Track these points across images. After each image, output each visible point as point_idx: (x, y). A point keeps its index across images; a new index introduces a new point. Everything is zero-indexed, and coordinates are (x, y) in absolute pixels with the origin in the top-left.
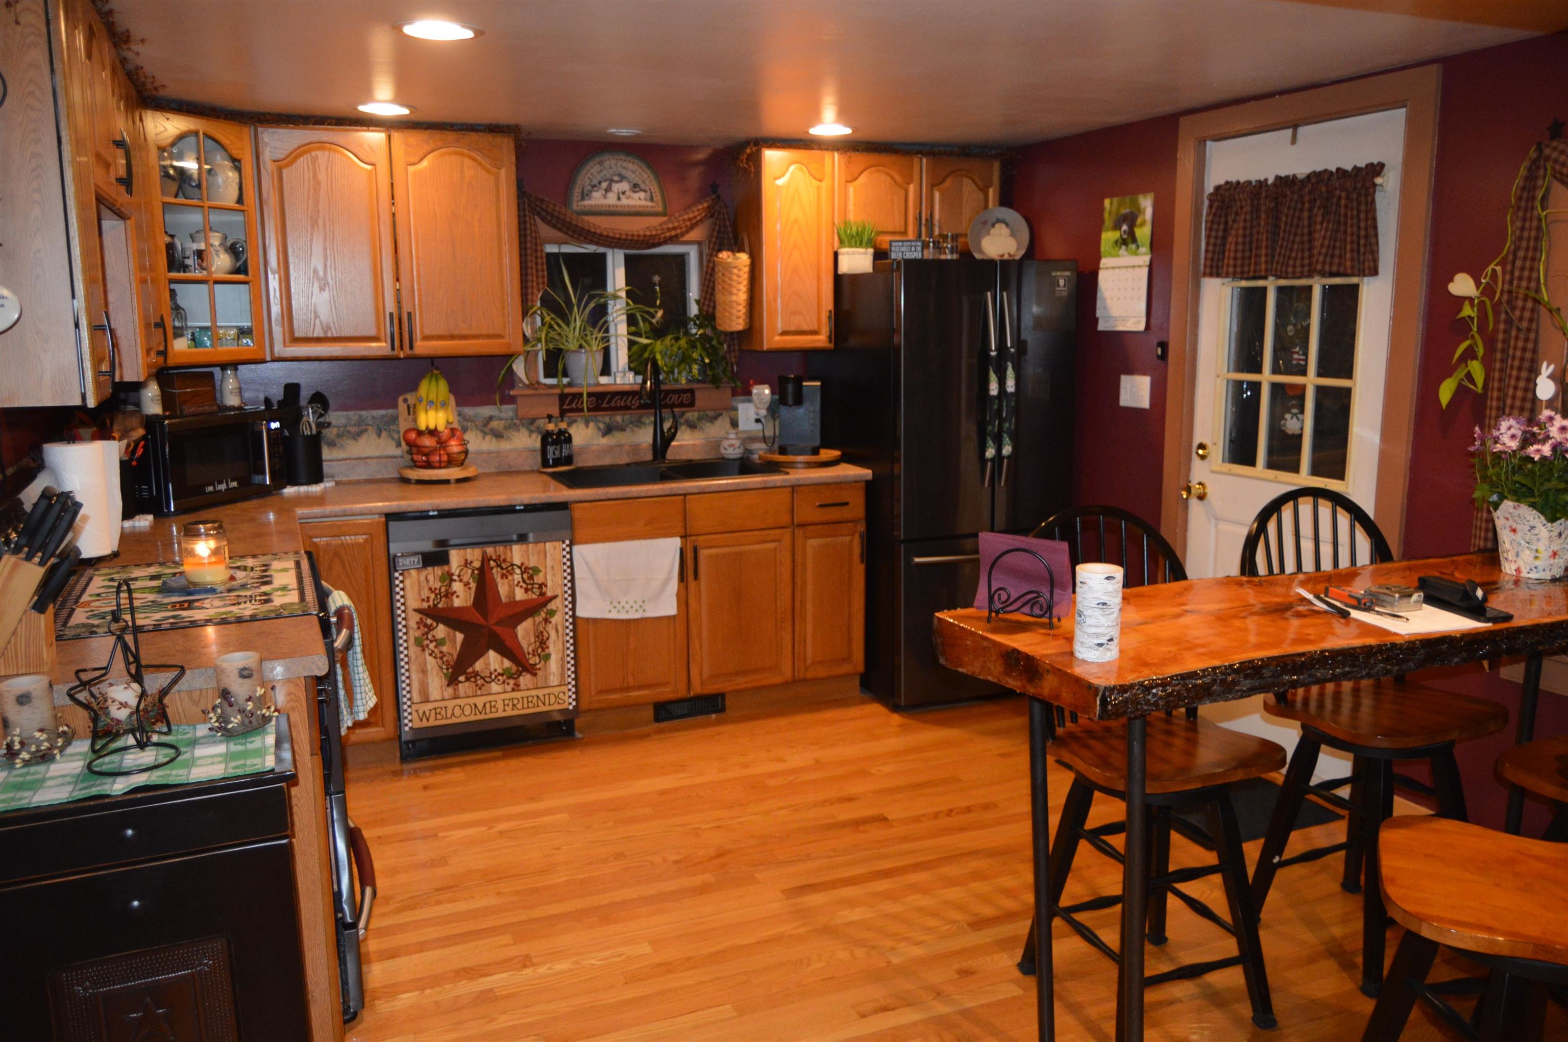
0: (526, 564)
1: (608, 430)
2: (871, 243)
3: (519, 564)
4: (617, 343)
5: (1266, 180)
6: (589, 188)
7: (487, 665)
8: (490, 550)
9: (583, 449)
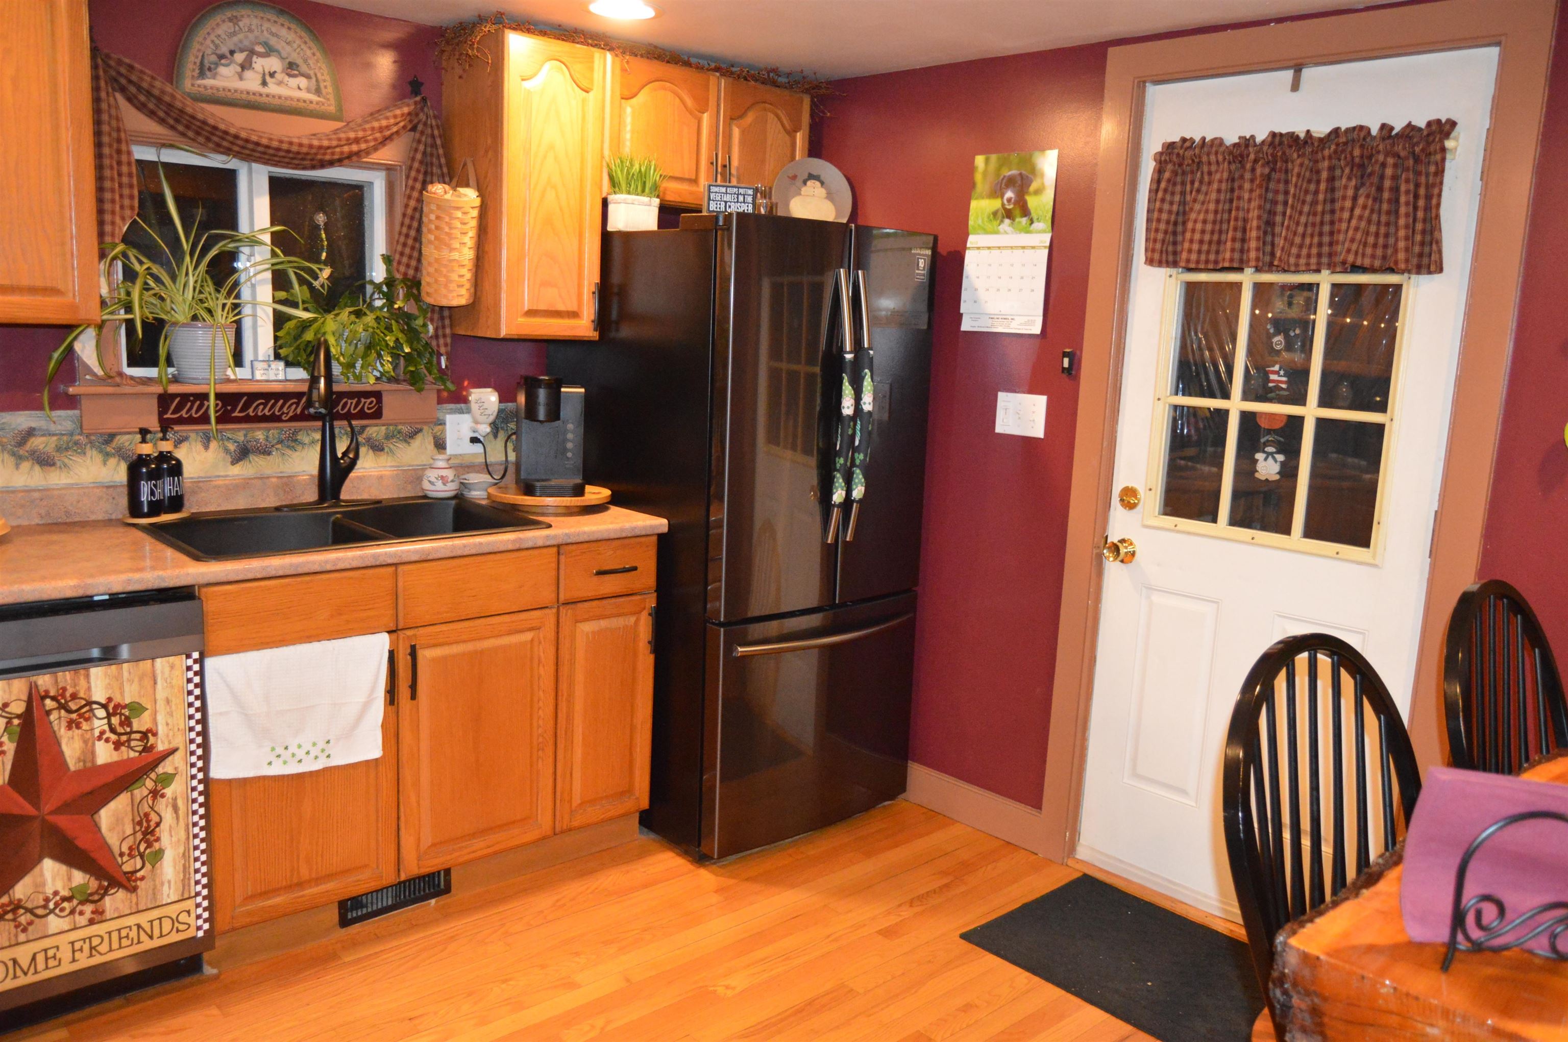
0: (118, 699)
1: (243, 453)
2: (656, 190)
3: (103, 701)
4: (254, 316)
5: (1253, 137)
6: (213, 58)
7: (39, 886)
8: (44, 681)
9: (199, 483)
